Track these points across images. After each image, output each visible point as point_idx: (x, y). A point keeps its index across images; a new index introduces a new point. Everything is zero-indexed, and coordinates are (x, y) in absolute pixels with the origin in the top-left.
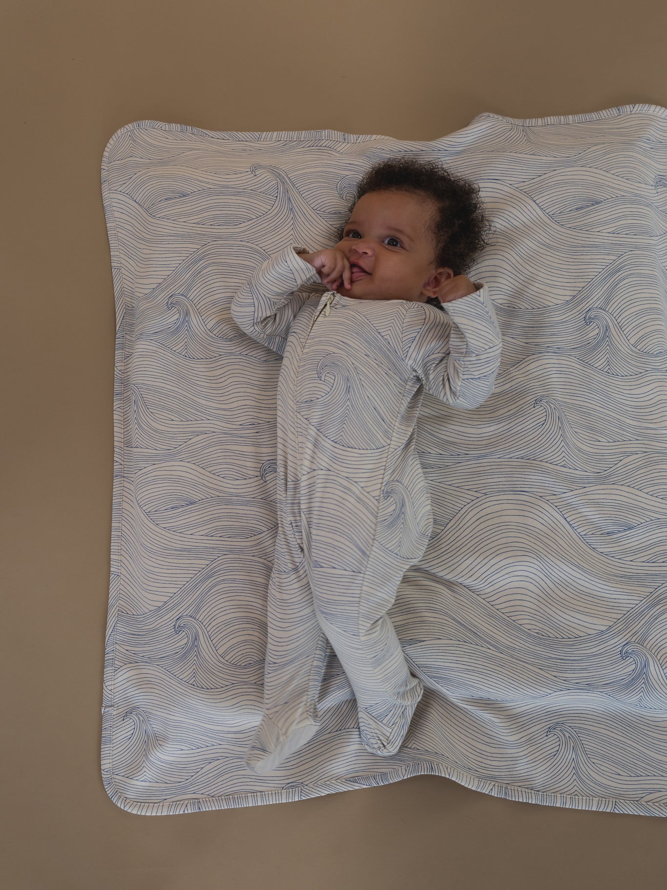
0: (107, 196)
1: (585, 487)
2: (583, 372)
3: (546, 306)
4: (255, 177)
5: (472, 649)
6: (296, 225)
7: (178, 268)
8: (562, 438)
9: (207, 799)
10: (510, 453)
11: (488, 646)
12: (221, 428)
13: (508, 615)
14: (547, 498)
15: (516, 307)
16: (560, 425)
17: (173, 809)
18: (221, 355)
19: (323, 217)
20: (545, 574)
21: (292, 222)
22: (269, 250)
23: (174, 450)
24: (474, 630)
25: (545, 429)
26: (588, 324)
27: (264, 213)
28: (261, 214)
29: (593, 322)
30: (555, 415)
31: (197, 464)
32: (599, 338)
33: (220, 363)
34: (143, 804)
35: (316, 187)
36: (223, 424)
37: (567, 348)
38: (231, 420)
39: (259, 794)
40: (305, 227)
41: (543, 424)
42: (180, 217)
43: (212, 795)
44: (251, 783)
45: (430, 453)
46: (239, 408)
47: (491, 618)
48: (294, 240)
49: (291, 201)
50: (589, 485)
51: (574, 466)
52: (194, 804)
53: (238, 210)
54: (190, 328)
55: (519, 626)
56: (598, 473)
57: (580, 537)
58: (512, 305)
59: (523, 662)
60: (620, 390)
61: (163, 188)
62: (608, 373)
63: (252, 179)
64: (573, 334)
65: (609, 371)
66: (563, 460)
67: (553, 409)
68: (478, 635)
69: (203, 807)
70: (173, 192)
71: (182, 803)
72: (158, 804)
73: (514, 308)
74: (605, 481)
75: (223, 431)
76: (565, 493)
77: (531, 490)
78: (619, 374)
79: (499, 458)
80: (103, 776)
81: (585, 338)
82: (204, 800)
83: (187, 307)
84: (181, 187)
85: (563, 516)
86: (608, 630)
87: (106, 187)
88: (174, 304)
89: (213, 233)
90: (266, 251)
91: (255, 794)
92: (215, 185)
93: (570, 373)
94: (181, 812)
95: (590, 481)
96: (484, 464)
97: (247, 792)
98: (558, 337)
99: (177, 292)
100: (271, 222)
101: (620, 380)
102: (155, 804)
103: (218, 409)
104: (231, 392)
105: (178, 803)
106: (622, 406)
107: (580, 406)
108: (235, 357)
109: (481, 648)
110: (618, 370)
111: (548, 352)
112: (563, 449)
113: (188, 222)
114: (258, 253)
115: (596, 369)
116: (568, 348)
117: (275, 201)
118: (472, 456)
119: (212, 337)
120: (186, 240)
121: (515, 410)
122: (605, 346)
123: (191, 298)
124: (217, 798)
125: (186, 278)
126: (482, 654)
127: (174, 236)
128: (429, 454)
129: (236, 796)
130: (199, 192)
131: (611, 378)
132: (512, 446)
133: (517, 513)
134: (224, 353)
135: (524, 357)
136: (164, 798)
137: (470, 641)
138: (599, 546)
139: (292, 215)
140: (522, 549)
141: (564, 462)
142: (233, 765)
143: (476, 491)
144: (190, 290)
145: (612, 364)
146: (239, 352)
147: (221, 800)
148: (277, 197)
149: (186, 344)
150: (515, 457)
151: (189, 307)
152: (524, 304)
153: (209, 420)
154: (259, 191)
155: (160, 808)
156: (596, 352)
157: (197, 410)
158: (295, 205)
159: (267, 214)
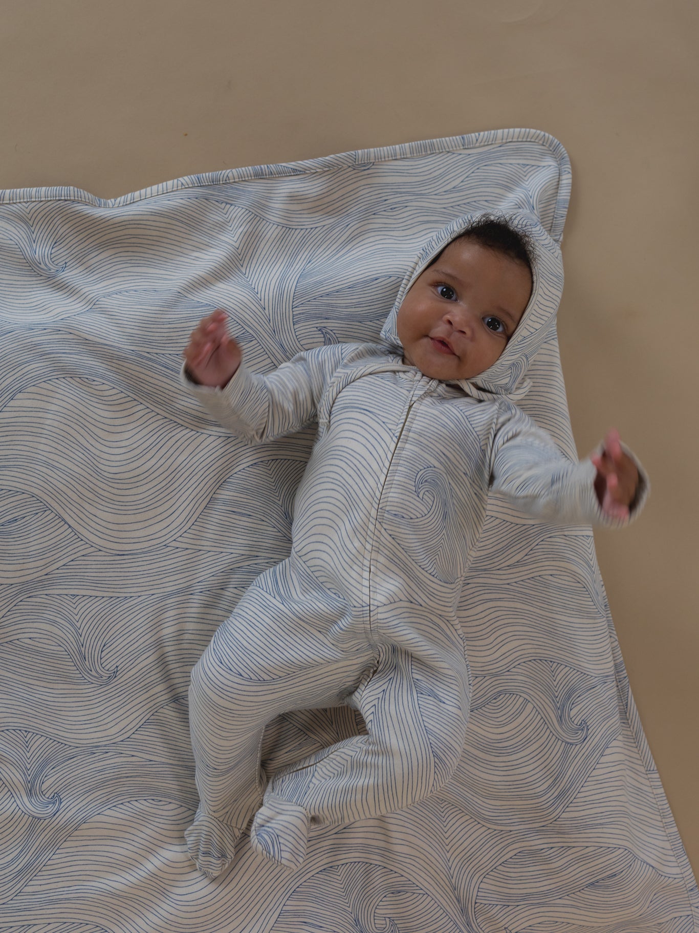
0: (685, 869)
1: (46, 575)
2: (58, 728)
3: (113, 808)
4: (506, 926)
5: (169, 349)
6: (445, 867)
7: (584, 781)
8: (80, 631)
9: (455, 149)
10: (141, 603)
11: (150, 356)
12: (492, 576)
13: (129, 399)
14: (92, 549)
15: (152, 802)
16: (83, 649)
17: (492, 137)
18: (508, 671)
19: (414, 885)
20: (91, 453)
21: (452, 872)
22: (474, 824)
23: (544, 537)
24: (168, 371)
25: (101, 640)
26: (56, 795)
27: (487, 876)
28: (491, 873)
29: (50, 797)
30: (90, 662)
31: (513, 525)
32: (41, 777)
33: (506, 661)
34: (524, 140)
35: (427, 925)
36: (490, 581)
37: (82, 756)
38: (481, 588)
39: (398, 157)
40: (434, 867)
41: (104, 646)
42: (594, 853)
43: (450, 154)
44: (407, 168)
45: (236, 588)
46: (474, 605)
47: (149, 392)
48: (444, 845)
49: (457, 899)
50: (41, 578)
51: (62, 599)
52: (469, 143)
53: (521, 874)
54: (553, 701)
55: (115, 386)
56: (30, 597)
57: (50, 508)
58: (156, 803)
59: (106, 345)
60: (9, 710)
61: (620, 890)
62: (26, 731)
63: (509, 924)
64: (74, 778)
65: (25, 734)
66: (76, 604)
67: (93, 670)
68: (163, 366)
69: (459, 140)
70: (607, 887)
71: (482, 144)
72: (508, 140)
73: (153, 800)
74: (21, 587)
75: (488, 572)
76: (72, 560)
77: (112, 558)
78: (13, 731)
79: (153, 595)
80: (570, 166)
81: (58, 775)
82: (458, 148)
83: (562, 728)
84: (597, 895)
85: (73, 530)
86: (15, 395)
87: (689, 881)
88: (579, 729)
89: (549, 836)
90: (476, 823)
91: (403, 157)
92: (555, 905)
93: (74, 723)
94: (482, 133)
95: (41, 584)
96: (171, 584)
97: (412, 158)
98: (95, 769)
99: (578, 746)
100: (477, 866)
101: (10, 724)
102: (510, 140)
103: (499, 599)
104: (488, 624)
105: (486, 143)
106: (6, 689)
107: (57, 682)
108: (490, 672)
109: (158, 351)
110: (14, 737)
111: (105, 746)
112: (77, 618)
113: (582, 848)
114: (484, 818)
115: (42, 734)
116: (80, 757)
117: (478, 898)
118: (186, 593)
119: (524, 692)
120: (582, 821)
121: (140, 660)
122: (32, 768)
123: (560, 742)
124: (444, 150)
125: (572, 768)
126: (157, 344)
127: (597, 824)
128: (236, 586)
129: (424, 153)
130: (573, 892)
131: (22, 725)
132: (139, 611)
133: (127, 527)
134: (505, 674)
135: (133, 736)
136: (502, 148)
137: (172, 358)
138: (28, 500)
139: (453, 881)
140: (119, 481)
141: (74, 601)
142: (429, 187)
143: (177, 548)
144: (563, 752)
145: (22, 744)
146: (486, 678)
147: (440, 148)
148: (476, 903)
149: (554, 679)
150: (134, 598)
151: (560, 731)
152: (142, 807)
153: (508, 584)
154: (499, 907)
155: (505, 136)
156: (45, 756)
157: (525, 594)
158: (451, 894)
159: (483, 876)
